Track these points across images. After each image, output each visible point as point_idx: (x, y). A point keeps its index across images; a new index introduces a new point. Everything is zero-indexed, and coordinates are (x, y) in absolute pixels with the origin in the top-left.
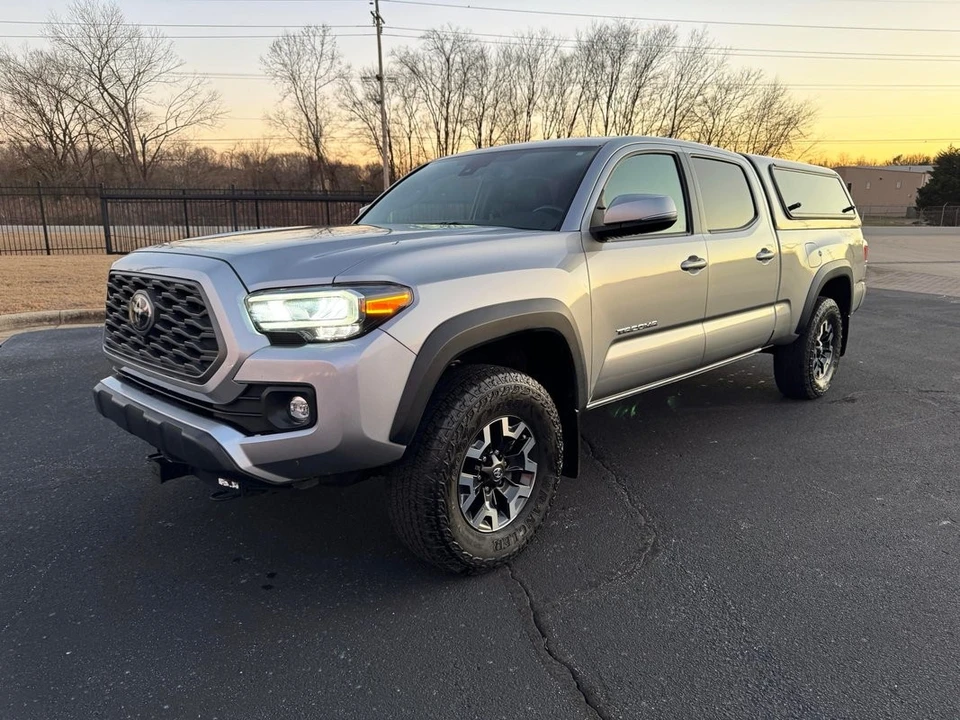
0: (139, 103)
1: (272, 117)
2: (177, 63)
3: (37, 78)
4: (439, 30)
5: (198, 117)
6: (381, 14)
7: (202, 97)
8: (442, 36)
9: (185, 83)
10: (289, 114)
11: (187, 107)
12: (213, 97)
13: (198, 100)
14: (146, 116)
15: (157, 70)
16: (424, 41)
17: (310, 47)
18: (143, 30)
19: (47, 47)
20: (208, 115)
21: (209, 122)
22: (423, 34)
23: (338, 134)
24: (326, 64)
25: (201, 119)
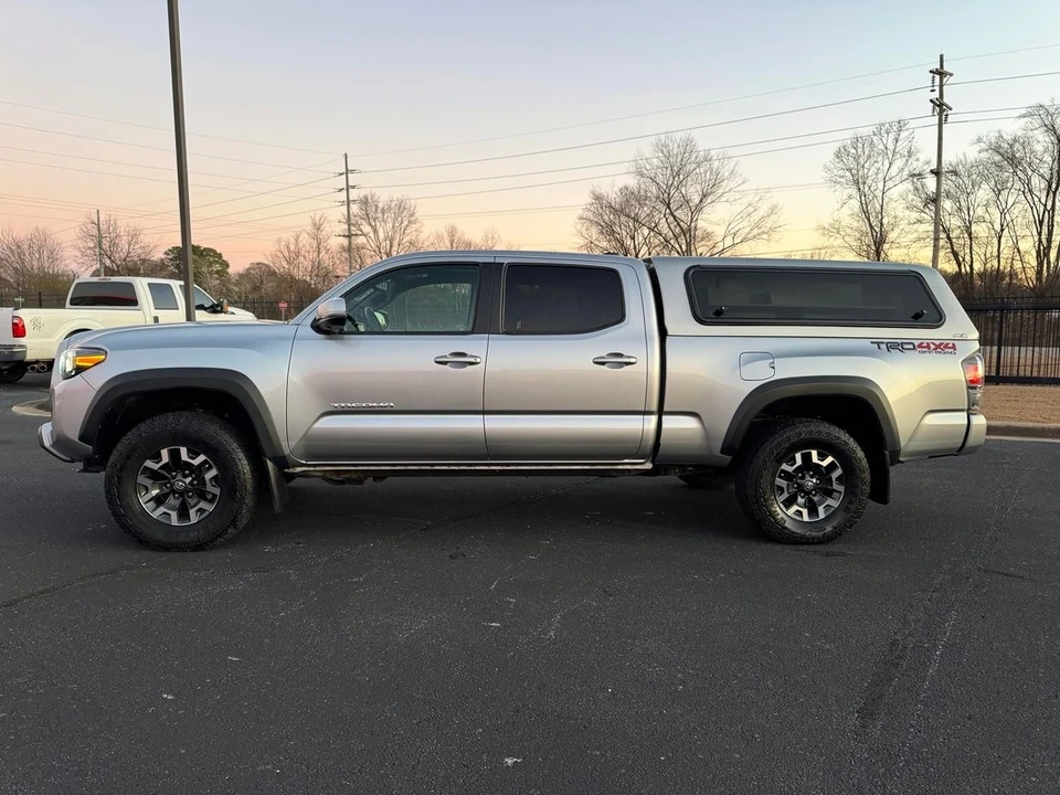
0: (701, 224)
1: (827, 226)
2: (740, 182)
3: (618, 211)
4: (1047, 103)
5: (756, 231)
6: (945, 100)
7: (762, 212)
8: (1052, 110)
9: (745, 201)
10: (847, 221)
11: (745, 224)
12: (773, 210)
13: (756, 217)
14: (707, 236)
15: (721, 191)
16: (1026, 119)
17: (881, 147)
18: (713, 153)
19: (632, 182)
20: (766, 230)
21: (765, 236)
22: (1024, 111)
23: (905, 240)
24: (899, 163)
25: (759, 234)
